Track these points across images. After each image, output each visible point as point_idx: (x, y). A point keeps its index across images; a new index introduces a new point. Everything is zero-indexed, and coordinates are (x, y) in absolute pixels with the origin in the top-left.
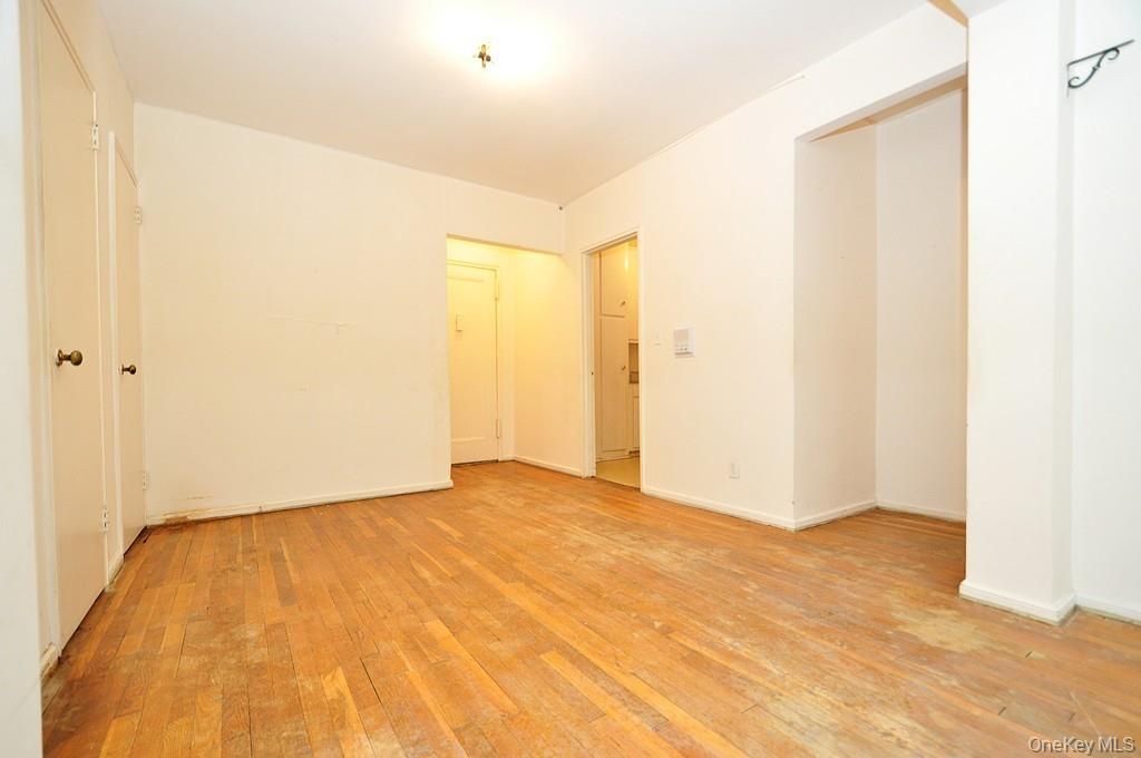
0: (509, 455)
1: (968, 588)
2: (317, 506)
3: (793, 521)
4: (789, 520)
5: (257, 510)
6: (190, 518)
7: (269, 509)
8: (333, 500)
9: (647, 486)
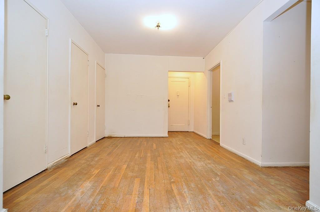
0: (192, 130)
1: (308, 203)
2: (135, 137)
3: (260, 163)
4: (259, 162)
5: (124, 136)
6: (112, 136)
7: (126, 136)
8: (139, 136)
9: (221, 144)
